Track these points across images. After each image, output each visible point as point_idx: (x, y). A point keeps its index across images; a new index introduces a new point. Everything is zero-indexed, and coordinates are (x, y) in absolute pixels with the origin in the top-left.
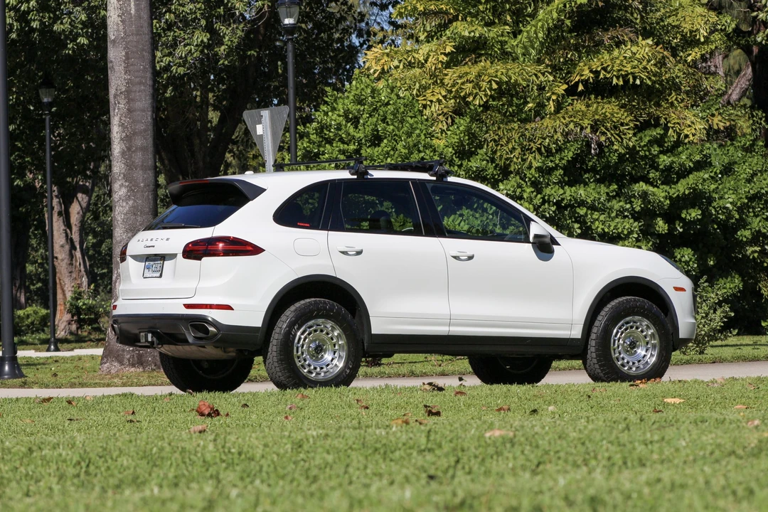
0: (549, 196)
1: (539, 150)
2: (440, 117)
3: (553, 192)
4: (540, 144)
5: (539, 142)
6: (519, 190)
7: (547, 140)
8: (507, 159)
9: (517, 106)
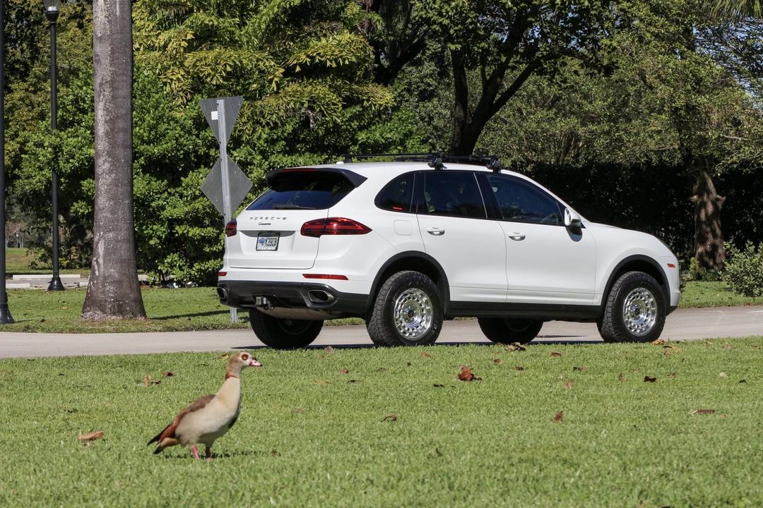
0: (274, 162)
1: (268, 124)
2: (181, 93)
3: (277, 159)
4: (270, 119)
5: (268, 117)
6: (250, 157)
7: (274, 116)
8: (240, 131)
9: (243, 85)
